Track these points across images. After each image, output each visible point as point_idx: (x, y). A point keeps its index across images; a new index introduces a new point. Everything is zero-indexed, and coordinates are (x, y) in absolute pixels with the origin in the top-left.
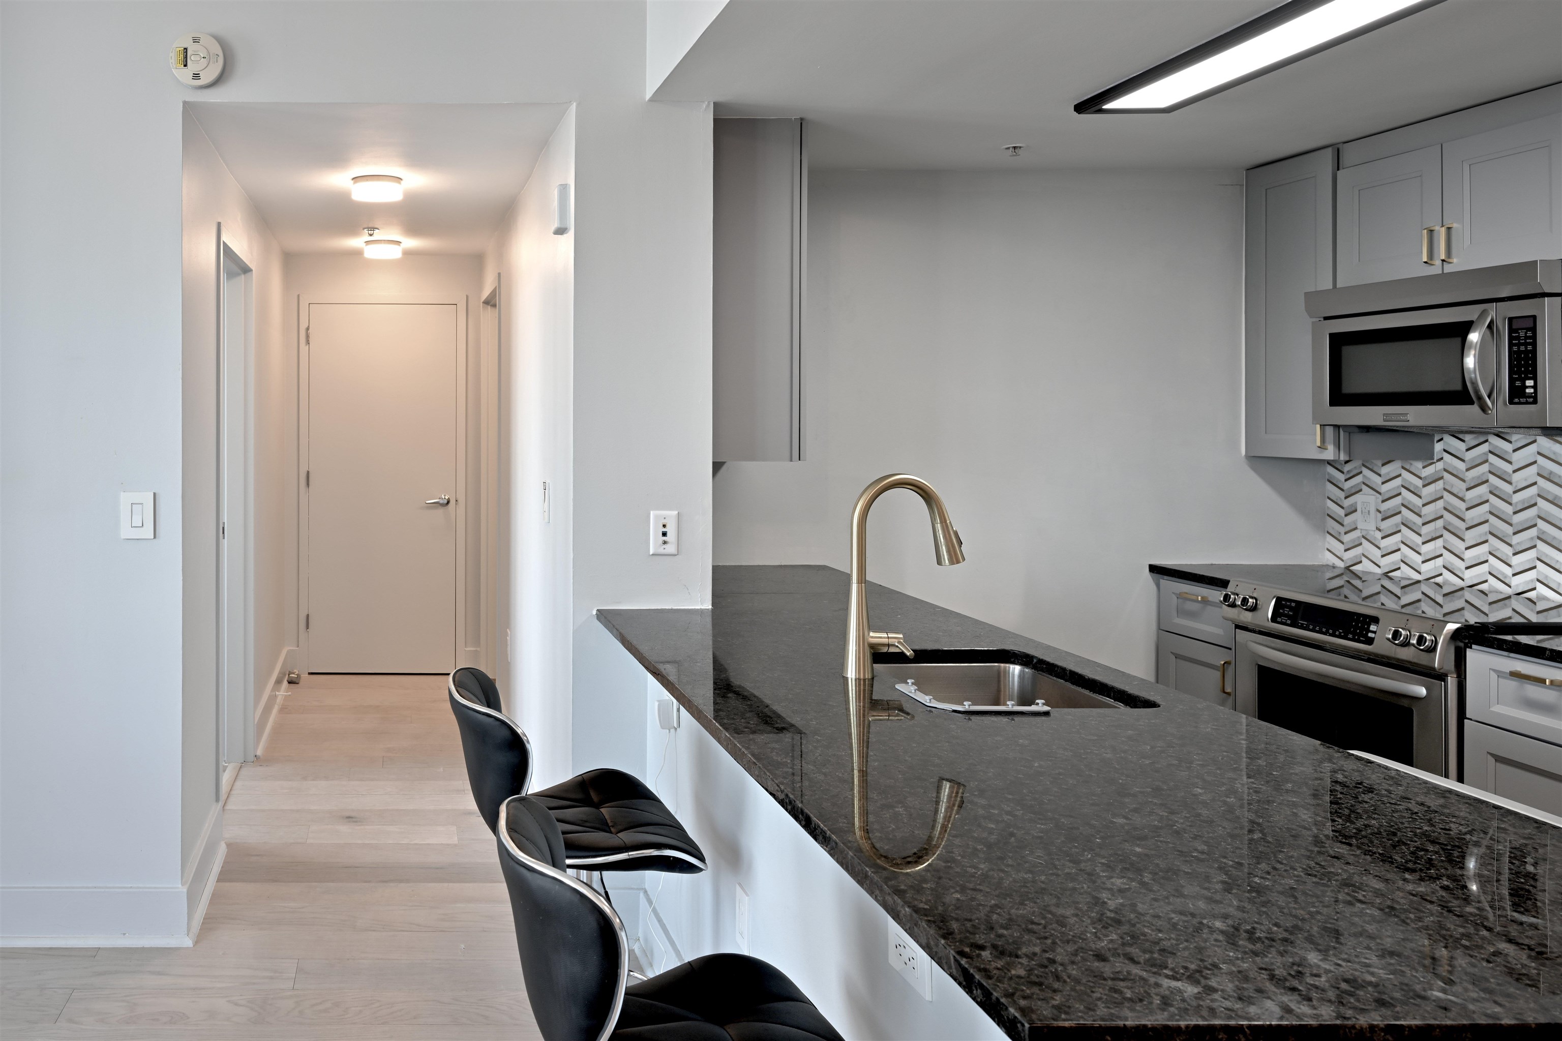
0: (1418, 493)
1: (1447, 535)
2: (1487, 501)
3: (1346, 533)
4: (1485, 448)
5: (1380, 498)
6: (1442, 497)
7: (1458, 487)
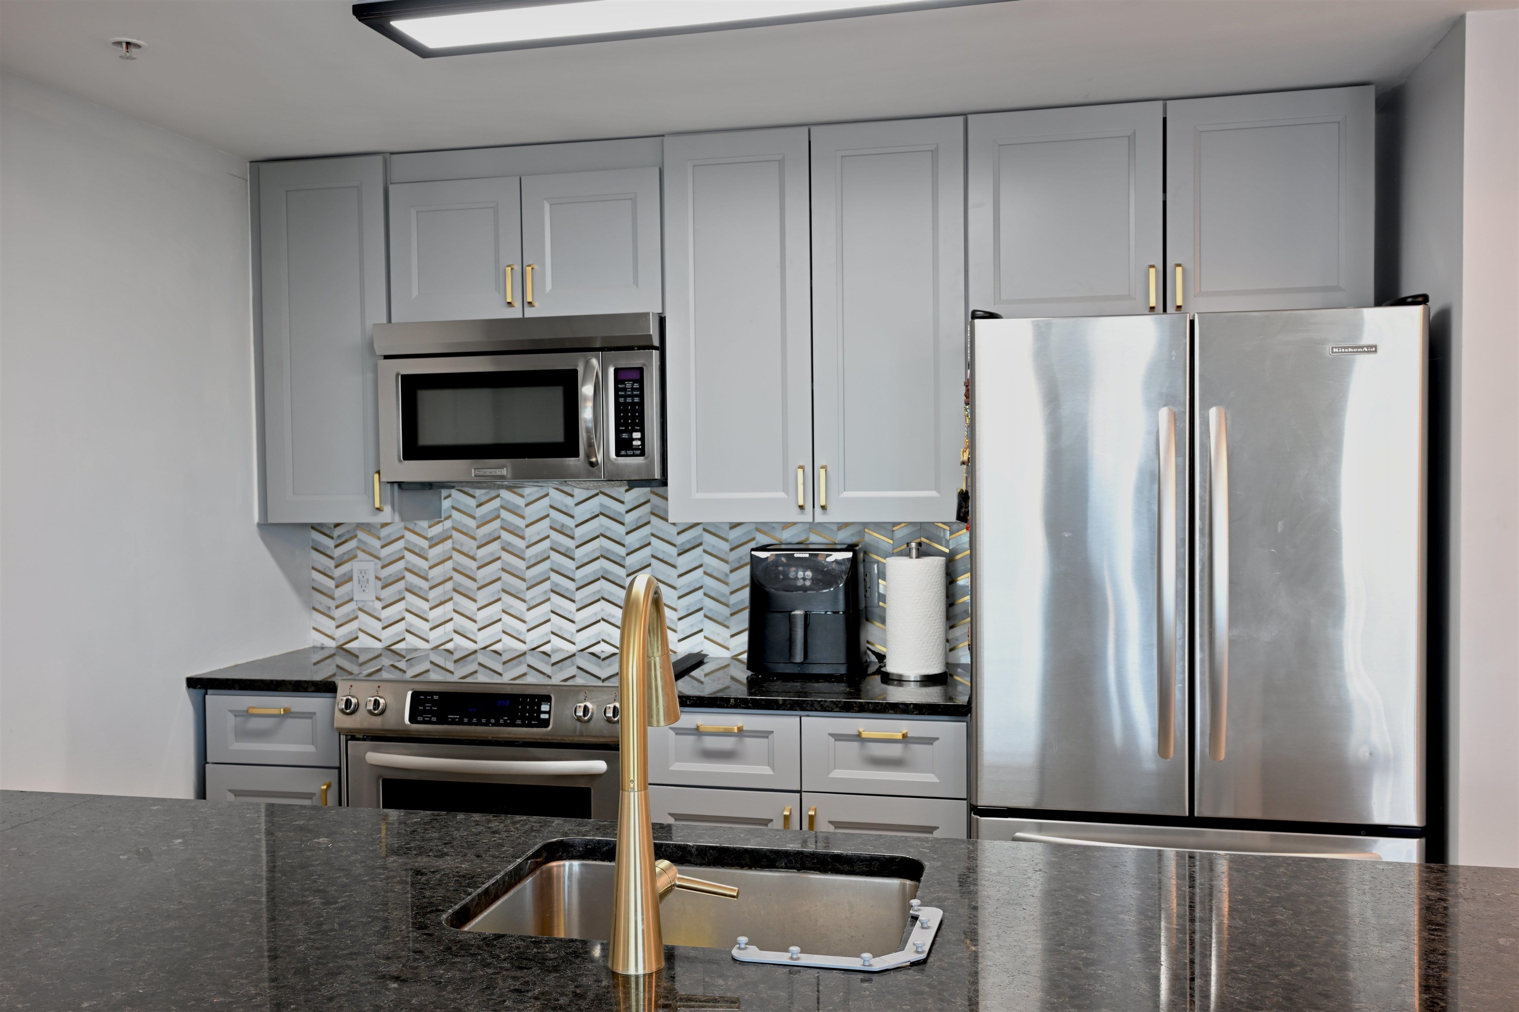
0: (425, 555)
1: (457, 597)
2: (499, 558)
3: (337, 607)
4: (496, 503)
5: (380, 564)
6: (450, 558)
7: (469, 545)
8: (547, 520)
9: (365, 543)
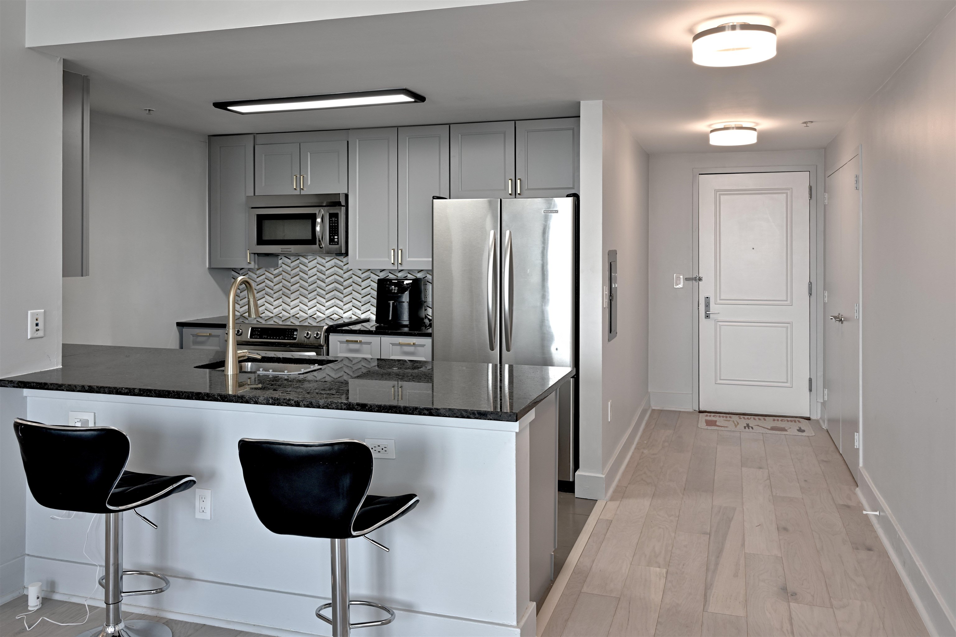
0: (272, 281)
1: (283, 297)
2: (299, 282)
4: (298, 262)
5: (256, 284)
6: (281, 282)
7: (288, 277)
8: (316, 268)
9: (251, 276)
